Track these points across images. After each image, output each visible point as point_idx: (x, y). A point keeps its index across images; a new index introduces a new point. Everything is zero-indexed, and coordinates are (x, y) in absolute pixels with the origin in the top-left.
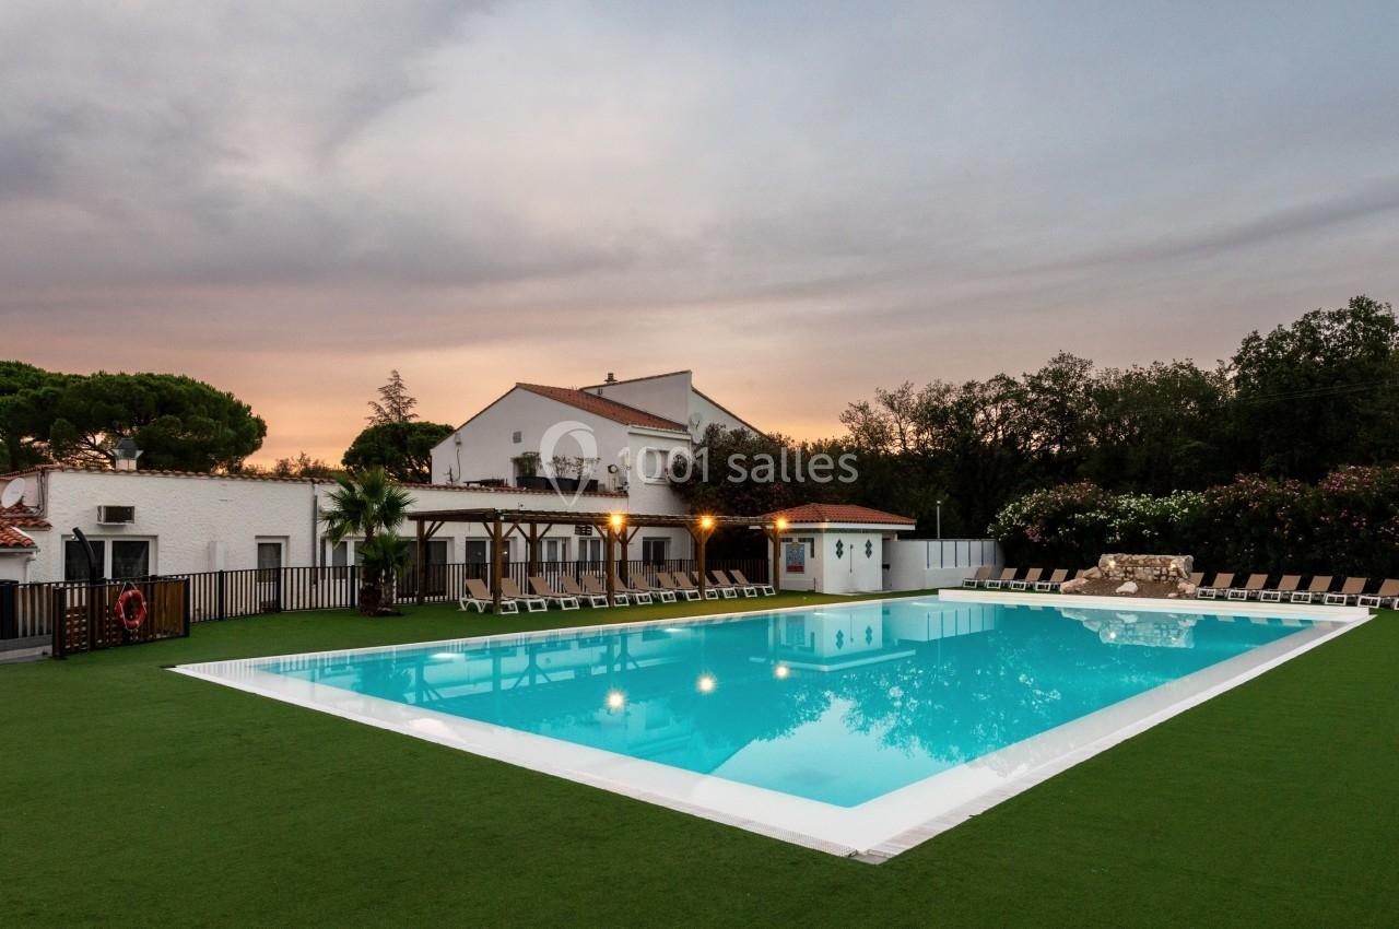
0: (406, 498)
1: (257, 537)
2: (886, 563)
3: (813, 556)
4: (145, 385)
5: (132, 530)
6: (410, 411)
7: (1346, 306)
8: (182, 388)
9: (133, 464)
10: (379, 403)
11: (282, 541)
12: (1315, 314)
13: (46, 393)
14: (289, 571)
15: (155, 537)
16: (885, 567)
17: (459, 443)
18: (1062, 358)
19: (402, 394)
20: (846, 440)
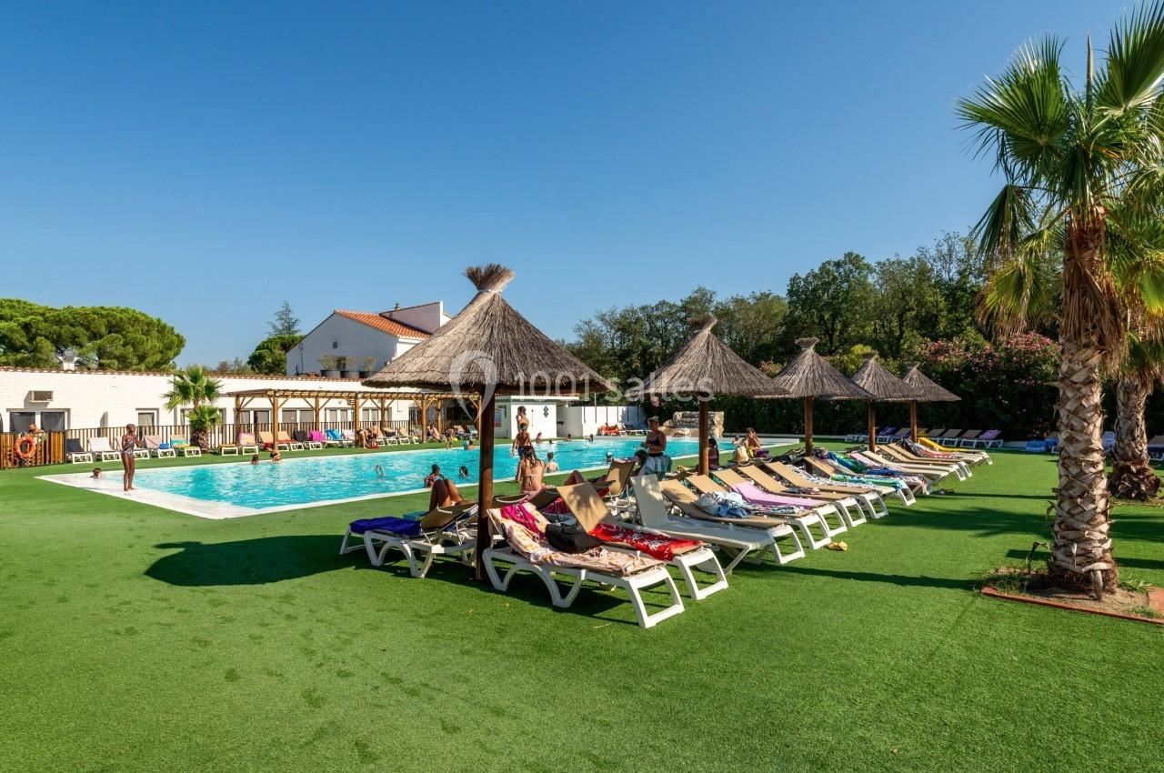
0: (220, 384)
1: (137, 409)
2: (559, 420)
3: (506, 416)
4: (98, 314)
5: (53, 405)
6: (296, 328)
7: (842, 258)
8: (124, 316)
9: (72, 366)
10: (274, 322)
11: (155, 412)
12: (829, 263)
13: (31, 320)
14: (160, 428)
15: (68, 410)
16: (559, 423)
17: (302, 349)
18: (700, 290)
19: (291, 316)
20: (579, 343)
